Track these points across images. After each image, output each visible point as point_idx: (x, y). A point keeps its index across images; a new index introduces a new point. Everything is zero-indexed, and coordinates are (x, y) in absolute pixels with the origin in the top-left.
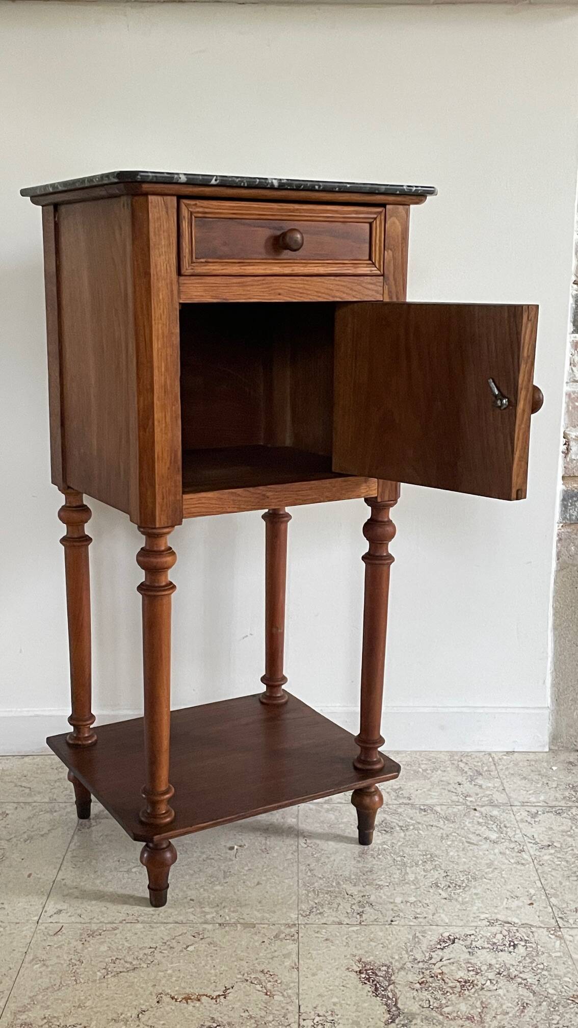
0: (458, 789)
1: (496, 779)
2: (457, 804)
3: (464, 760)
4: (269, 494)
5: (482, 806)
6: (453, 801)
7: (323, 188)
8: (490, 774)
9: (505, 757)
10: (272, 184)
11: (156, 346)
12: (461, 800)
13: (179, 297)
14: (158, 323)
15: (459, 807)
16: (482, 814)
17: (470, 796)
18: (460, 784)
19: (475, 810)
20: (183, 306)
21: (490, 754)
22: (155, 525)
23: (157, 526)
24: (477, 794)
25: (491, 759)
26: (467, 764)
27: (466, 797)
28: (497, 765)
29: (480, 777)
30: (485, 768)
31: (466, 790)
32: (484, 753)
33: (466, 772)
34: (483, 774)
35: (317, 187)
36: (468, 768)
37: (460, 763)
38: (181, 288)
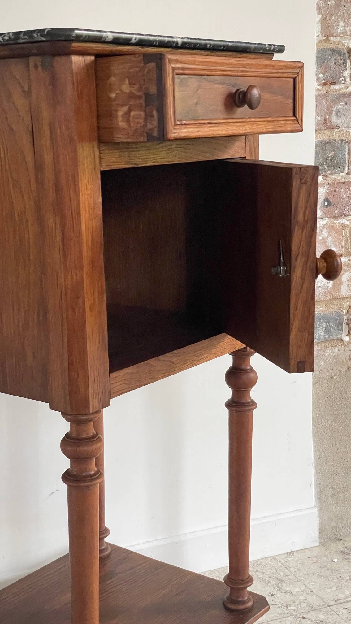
0: (275, 600)
1: (298, 583)
2: (285, 616)
3: (259, 570)
4: (174, 360)
5: (307, 613)
6: (280, 614)
7: (213, 46)
8: (289, 579)
9: (289, 559)
10: (177, 43)
11: (84, 220)
12: (286, 611)
13: (101, 166)
14: (85, 194)
15: (289, 618)
16: (312, 621)
17: (290, 606)
18: (273, 595)
19: (304, 618)
20: (103, 173)
21: (274, 558)
22: (89, 411)
23: (91, 412)
24: (294, 602)
25: (280, 564)
26: (263, 573)
27: (287, 607)
28: (288, 568)
29: (284, 584)
30: (282, 574)
31: (282, 600)
32: (269, 558)
33: (269, 582)
34: (284, 580)
35: (208, 46)
36: (267, 576)
37: (257, 573)
38: (102, 155)
